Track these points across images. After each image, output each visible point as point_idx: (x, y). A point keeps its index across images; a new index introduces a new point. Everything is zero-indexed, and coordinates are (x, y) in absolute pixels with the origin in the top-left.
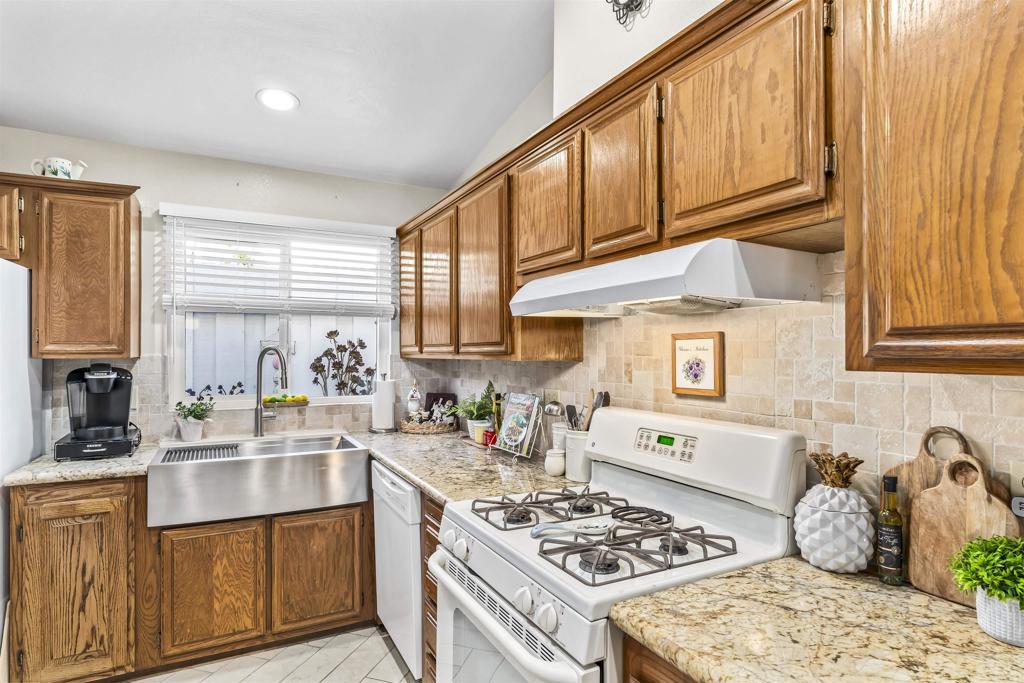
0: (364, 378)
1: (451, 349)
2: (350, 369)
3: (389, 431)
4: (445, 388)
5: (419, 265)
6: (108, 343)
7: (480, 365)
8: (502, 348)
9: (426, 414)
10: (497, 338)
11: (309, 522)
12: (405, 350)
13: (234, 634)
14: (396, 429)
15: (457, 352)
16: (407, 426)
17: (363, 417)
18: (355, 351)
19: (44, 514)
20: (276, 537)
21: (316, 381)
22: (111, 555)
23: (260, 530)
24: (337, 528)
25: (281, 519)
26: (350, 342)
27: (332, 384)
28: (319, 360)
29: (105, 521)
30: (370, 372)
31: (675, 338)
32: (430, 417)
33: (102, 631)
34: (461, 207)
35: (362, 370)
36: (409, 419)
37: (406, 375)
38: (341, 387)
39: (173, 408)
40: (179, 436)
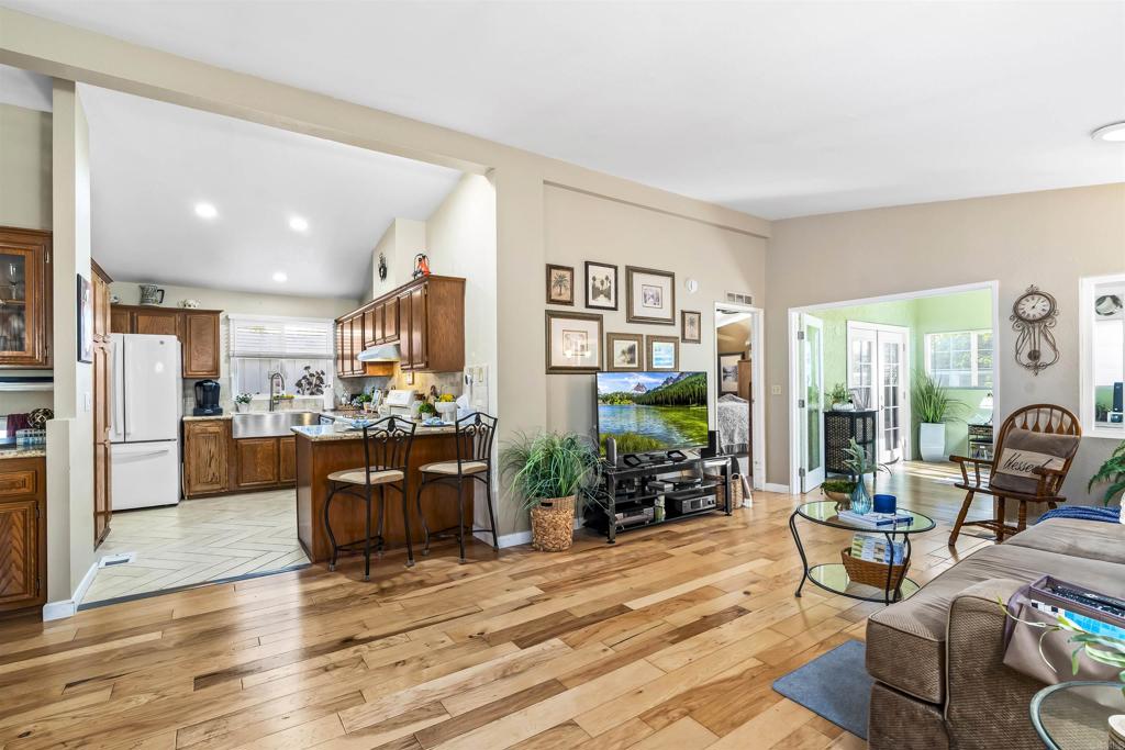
1: (352, 373)
2: (317, 385)
3: (330, 409)
4: (357, 391)
6: (213, 372)
8: (365, 372)
9: (349, 403)
10: (362, 368)
12: (339, 374)
13: (265, 481)
14: (334, 409)
15: (354, 374)
16: (339, 407)
17: (321, 404)
18: (319, 376)
19: (197, 431)
20: (281, 445)
21: (298, 390)
22: (219, 448)
23: (275, 442)
25: (285, 439)
26: (317, 372)
28: (300, 381)
29: (217, 435)
33: (217, 475)
34: (353, 319)
37: (341, 386)
38: (312, 394)
39: (234, 398)
40: (237, 410)
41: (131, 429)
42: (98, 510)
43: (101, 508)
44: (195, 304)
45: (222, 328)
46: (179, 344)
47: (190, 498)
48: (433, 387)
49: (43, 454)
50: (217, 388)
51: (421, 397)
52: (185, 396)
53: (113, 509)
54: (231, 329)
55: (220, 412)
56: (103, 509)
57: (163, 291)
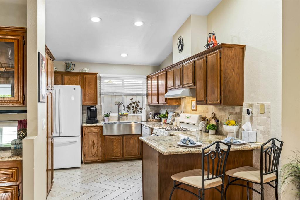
0: (139, 110)
1: (158, 103)
2: (136, 108)
3: (145, 121)
4: (158, 112)
5: (151, 82)
6: (94, 102)
7: (165, 106)
8: (165, 103)
9: (153, 118)
10: (164, 101)
11: (130, 137)
12: (149, 103)
13: (117, 157)
14: (147, 121)
15: (159, 104)
16: (149, 120)
17: (140, 118)
18: (137, 103)
19: (88, 131)
20: (124, 139)
21: (128, 111)
22: (97, 139)
23: (122, 138)
24: (135, 139)
25: (126, 136)
26: (136, 101)
27: (132, 111)
28: (129, 106)
29: (97, 134)
30: (141, 109)
31: (192, 101)
32: (154, 118)
33: (96, 153)
34: (159, 75)
35: (139, 108)
36: (150, 119)
37: (149, 109)
38: (134, 112)
39: (103, 115)
40: (104, 121)
41: (62, 131)
42: (49, 168)
43: (50, 168)
44: (87, 70)
45: (98, 81)
46: (81, 89)
47: (85, 163)
48: (213, 114)
49: (21, 159)
50: (96, 110)
51: (204, 119)
52: (83, 114)
53: (55, 168)
54: (102, 81)
55: (97, 122)
56: (51, 168)
57: (74, 64)
